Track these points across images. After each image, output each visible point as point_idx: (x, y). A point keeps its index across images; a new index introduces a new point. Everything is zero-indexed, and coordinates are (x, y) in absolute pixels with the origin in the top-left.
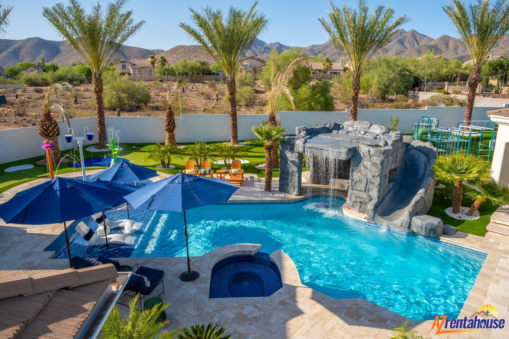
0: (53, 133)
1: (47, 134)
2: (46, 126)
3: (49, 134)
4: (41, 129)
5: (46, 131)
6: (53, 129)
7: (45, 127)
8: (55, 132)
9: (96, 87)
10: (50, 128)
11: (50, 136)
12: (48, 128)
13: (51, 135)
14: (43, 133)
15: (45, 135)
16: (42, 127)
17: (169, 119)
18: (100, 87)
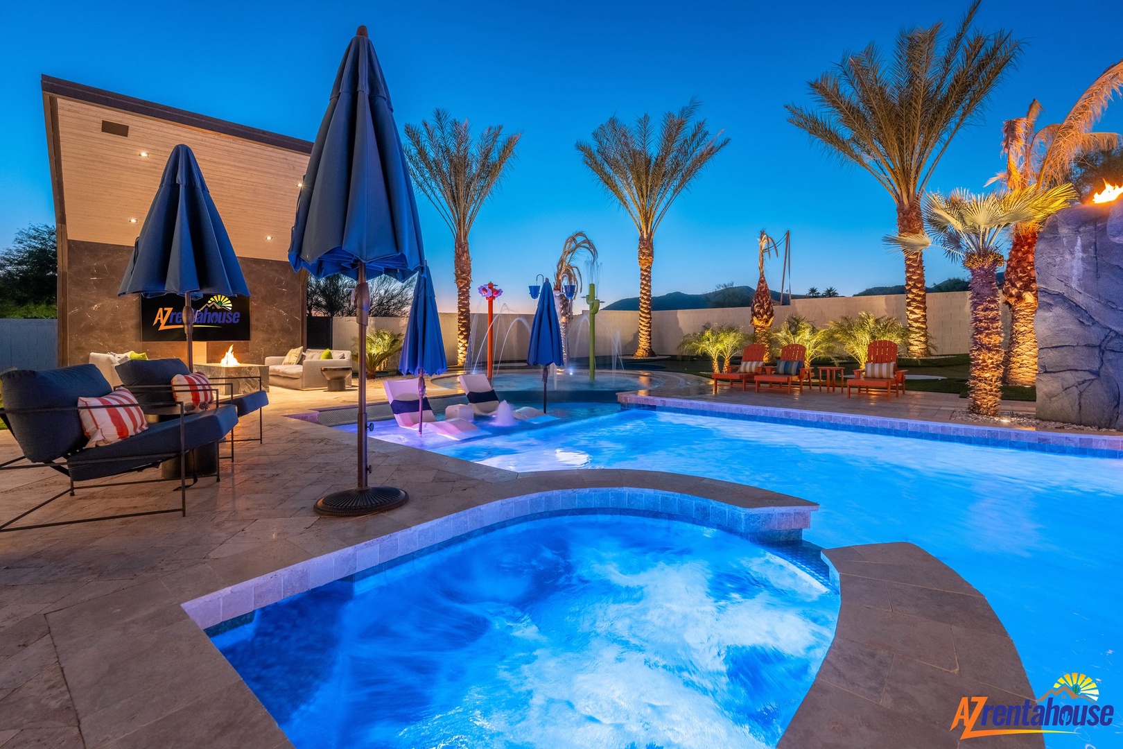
17: (759, 302)
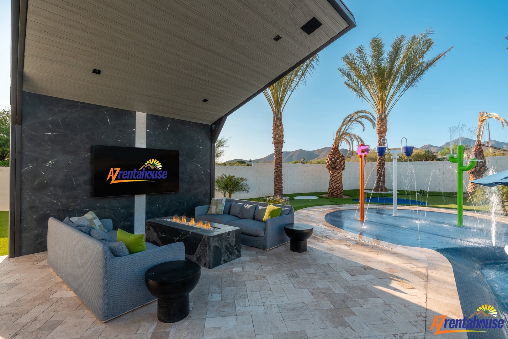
0: (339, 166)
1: (334, 167)
2: (335, 159)
3: (336, 166)
4: (330, 161)
5: (334, 163)
6: (341, 162)
7: (333, 159)
8: (341, 166)
9: (381, 128)
10: (338, 161)
11: (337, 170)
12: (336, 160)
13: (337, 168)
14: (331, 165)
15: (332, 168)
16: (331, 159)
18: (385, 127)
